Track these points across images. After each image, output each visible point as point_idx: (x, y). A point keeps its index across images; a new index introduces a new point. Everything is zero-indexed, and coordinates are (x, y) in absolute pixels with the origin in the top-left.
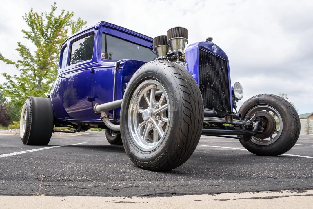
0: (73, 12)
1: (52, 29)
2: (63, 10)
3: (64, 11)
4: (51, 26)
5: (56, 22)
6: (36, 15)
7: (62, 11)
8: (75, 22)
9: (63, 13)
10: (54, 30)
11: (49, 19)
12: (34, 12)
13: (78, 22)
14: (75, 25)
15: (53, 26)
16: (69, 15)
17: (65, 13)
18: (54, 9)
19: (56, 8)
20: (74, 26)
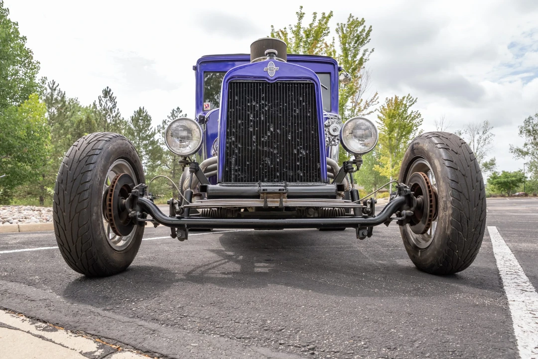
0: (332, 12)
1: (304, 47)
2: (315, 13)
3: (317, 15)
4: (302, 44)
5: (308, 36)
6: (280, 33)
7: (313, 15)
8: (345, 25)
9: (315, 17)
10: (307, 48)
11: (297, 33)
12: (276, 30)
13: (350, 22)
14: (344, 29)
15: (306, 42)
16: (327, 18)
17: (319, 17)
18: (301, 16)
19: (304, 14)
20: (345, 32)
